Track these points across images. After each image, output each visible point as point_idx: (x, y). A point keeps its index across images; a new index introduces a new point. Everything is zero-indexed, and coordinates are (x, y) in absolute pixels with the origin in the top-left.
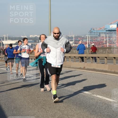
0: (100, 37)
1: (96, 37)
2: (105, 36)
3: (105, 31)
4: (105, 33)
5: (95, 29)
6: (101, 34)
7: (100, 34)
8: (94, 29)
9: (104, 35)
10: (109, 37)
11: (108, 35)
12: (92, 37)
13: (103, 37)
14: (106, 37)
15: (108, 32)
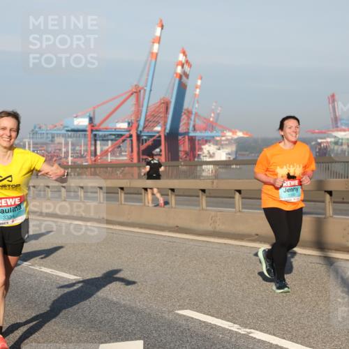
0: (54, 144)
1: (46, 144)
2: (63, 142)
3: (64, 132)
4: (64, 136)
5: (44, 128)
6: (56, 138)
7: (53, 137)
8: (40, 128)
9: (62, 140)
10: (73, 145)
11: (70, 140)
12: (36, 144)
13: (60, 144)
14: (67, 144)
15: (70, 133)
